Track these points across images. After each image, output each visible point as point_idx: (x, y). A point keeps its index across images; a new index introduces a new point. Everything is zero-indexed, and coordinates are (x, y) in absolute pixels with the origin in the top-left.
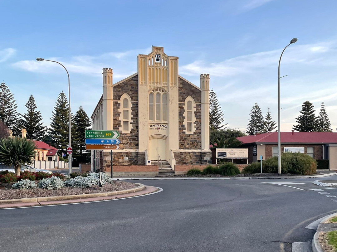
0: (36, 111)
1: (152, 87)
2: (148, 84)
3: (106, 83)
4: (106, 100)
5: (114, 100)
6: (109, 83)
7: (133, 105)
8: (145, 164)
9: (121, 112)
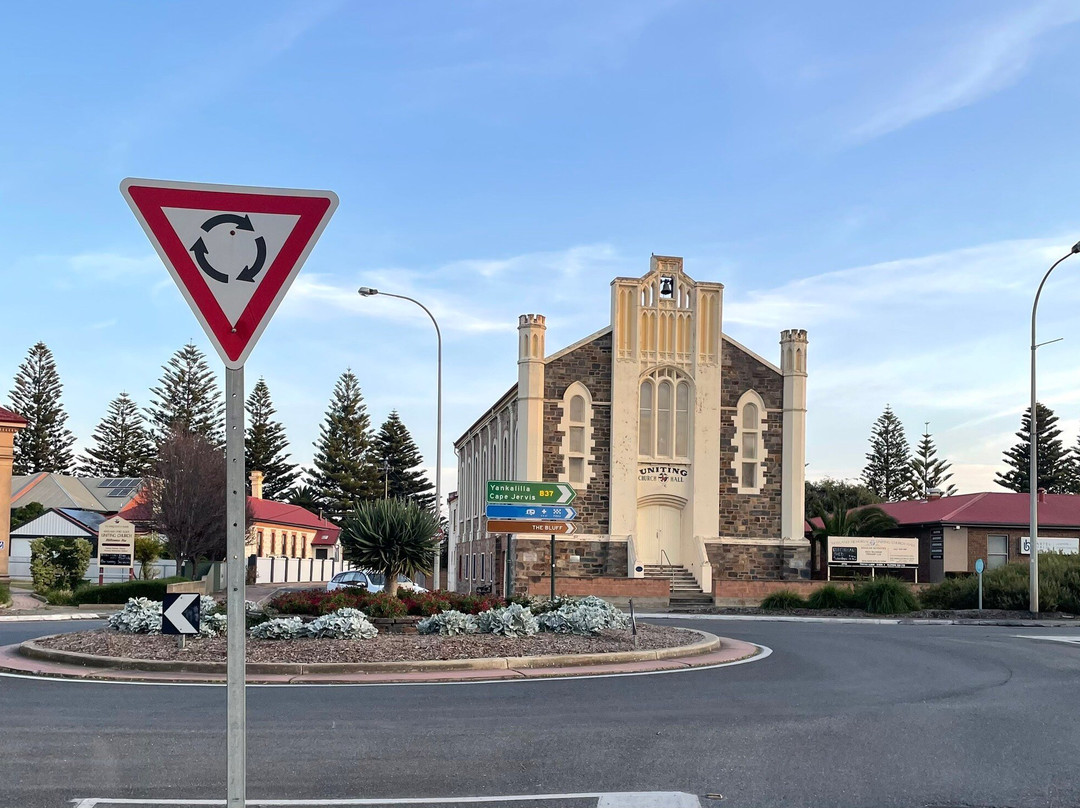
0: (272, 423)
1: (649, 365)
2: (640, 358)
3: (527, 354)
4: (527, 398)
5: (547, 400)
6: (535, 354)
7: (596, 413)
8: (626, 574)
9: (563, 433)
